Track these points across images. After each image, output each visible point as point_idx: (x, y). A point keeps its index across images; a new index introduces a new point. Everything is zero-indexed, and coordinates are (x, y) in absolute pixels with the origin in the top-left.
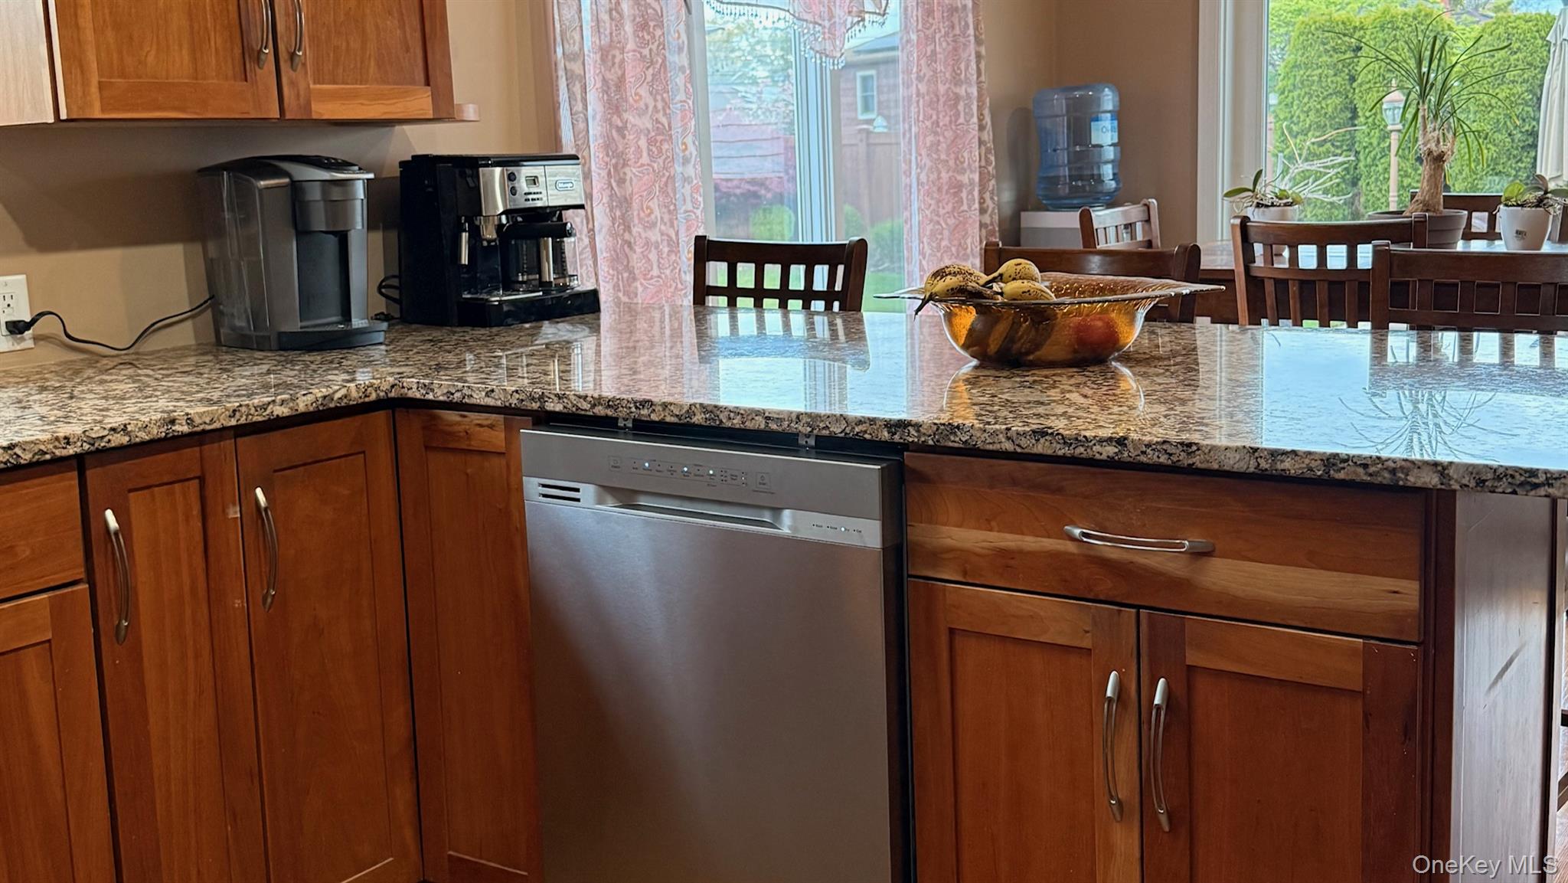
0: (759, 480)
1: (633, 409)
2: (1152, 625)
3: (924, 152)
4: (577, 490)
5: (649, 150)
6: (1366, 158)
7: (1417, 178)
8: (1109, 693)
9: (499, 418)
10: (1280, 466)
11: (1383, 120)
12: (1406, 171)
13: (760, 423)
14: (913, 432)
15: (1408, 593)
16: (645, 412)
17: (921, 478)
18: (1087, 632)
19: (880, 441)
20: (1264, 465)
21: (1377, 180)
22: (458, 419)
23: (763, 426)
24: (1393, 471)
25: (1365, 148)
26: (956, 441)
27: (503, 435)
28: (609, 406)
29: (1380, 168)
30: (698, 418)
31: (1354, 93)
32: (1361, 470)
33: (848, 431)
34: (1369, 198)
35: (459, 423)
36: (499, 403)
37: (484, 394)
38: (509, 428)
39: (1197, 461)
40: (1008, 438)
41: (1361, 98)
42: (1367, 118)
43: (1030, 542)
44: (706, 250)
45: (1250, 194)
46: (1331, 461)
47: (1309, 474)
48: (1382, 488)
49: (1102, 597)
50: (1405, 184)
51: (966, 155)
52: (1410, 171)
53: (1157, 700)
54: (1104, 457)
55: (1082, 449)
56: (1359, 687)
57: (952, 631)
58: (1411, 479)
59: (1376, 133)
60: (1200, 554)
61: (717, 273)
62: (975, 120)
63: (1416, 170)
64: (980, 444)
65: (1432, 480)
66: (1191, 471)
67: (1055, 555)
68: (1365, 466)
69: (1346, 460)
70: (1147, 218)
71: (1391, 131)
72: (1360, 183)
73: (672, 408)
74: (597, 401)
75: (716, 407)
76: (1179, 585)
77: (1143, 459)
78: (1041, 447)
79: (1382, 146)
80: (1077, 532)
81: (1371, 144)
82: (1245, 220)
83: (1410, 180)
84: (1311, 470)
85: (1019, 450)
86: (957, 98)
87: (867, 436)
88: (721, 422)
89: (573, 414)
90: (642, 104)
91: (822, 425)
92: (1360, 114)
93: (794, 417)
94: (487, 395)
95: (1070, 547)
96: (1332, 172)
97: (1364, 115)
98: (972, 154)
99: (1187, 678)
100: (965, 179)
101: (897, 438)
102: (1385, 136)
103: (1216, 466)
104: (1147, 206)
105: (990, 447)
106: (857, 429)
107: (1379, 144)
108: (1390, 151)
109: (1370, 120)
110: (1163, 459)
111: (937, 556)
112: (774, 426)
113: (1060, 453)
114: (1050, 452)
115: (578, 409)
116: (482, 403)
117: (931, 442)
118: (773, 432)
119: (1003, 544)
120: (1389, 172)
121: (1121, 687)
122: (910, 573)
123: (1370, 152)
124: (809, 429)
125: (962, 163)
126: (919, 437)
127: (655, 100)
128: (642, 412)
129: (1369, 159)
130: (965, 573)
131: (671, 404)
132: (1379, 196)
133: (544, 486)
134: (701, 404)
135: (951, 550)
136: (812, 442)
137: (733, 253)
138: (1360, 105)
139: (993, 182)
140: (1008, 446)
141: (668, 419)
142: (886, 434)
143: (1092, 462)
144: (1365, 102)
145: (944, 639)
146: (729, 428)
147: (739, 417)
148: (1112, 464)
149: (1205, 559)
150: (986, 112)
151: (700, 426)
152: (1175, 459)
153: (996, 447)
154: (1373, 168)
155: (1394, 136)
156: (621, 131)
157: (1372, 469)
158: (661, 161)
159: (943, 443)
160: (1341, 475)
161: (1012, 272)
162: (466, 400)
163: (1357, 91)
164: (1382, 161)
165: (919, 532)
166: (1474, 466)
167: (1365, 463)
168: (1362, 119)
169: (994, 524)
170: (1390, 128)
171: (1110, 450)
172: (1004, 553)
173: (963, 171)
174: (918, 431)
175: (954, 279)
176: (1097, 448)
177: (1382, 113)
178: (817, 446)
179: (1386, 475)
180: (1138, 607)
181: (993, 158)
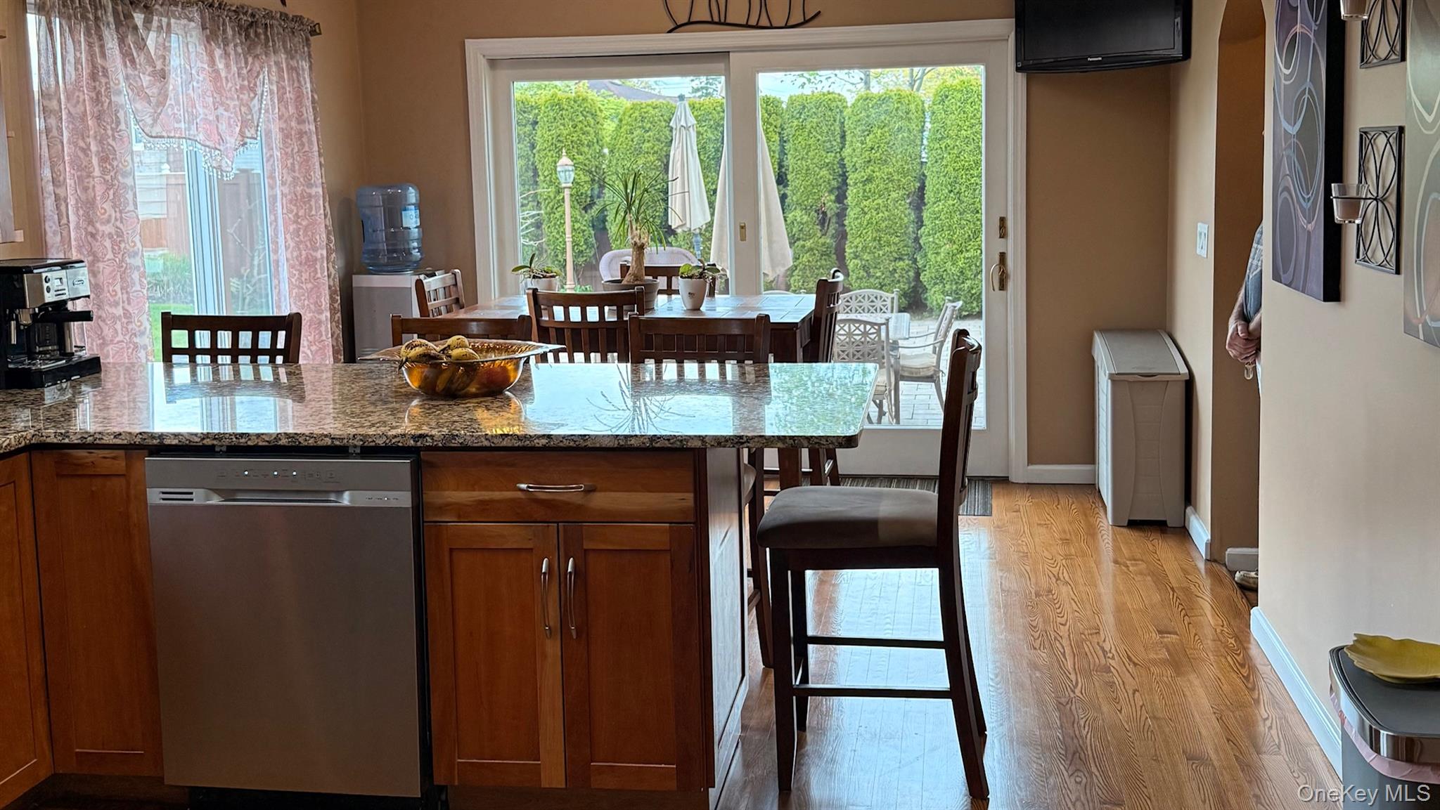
0: (329, 476)
1: (234, 439)
2: (565, 531)
3: (288, 236)
4: (191, 493)
5: (113, 248)
6: (546, 208)
7: (584, 223)
8: (543, 571)
9: (121, 453)
10: (629, 443)
11: (557, 178)
12: (576, 218)
13: (328, 441)
14: (429, 439)
15: (686, 499)
16: (243, 440)
17: (431, 465)
18: (530, 539)
19: (409, 446)
20: (622, 443)
21: (555, 224)
22: (88, 455)
23: (329, 443)
24: (681, 441)
25: (545, 200)
26: (455, 443)
27: (124, 464)
28: (215, 439)
29: (557, 215)
30: (284, 442)
31: (534, 157)
32: (667, 442)
33: (387, 441)
34: (551, 238)
35: (87, 457)
36: (125, 442)
37: (112, 437)
38: (128, 458)
39: (589, 444)
40: (487, 439)
41: (540, 161)
42: (545, 177)
43: (497, 495)
44: (170, 322)
45: (528, 269)
46: (654, 438)
47: (643, 446)
48: (676, 449)
49: (538, 520)
50: (576, 227)
51: (318, 237)
52: (579, 217)
53: (569, 570)
54: (540, 445)
55: (528, 442)
56: (667, 547)
57: (451, 550)
58: (689, 444)
59: (552, 189)
60: (589, 491)
61: (180, 338)
62: (322, 211)
63: (583, 217)
64: (470, 444)
65: (698, 444)
66: (586, 449)
67: (513, 500)
68: (669, 440)
69: (660, 437)
70: (454, 283)
71: (565, 188)
72: (543, 226)
73: (264, 437)
74: (207, 436)
75: (296, 434)
76: (580, 508)
77: (561, 444)
78: (505, 443)
79: (557, 198)
80: (524, 486)
81: (550, 197)
82: (535, 290)
83: (579, 225)
84: (644, 443)
85: (493, 445)
86: (310, 196)
87: (400, 444)
88: (300, 443)
89: (187, 445)
90: (106, 216)
91: (370, 440)
92: (540, 173)
93: (351, 436)
94: (115, 437)
95: (519, 494)
96: (529, 222)
97: (543, 175)
98: (321, 236)
99: (583, 558)
100: (318, 255)
101: (419, 444)
102: (559, 191)
103: (598, 445)
104: (455, 274)
105: (476, 445)
106: (393, 441)
107: (555, 197)
108: (564, 202)
109: (548, 178)
110: (572, 444)
111: (443, 508)
112: (337, 443)
113: (517, 445)
114: (510, 445)
115: (190, 441)
116: (111, 442)
117: (440, 445)
118: (337, 447)
119: (481, 498)
120: (564, 219)
121: (550, 566)
122: (425, 520)
123: (549, 203)
124: (361, 443)
125: (316, 243)
126: (433, 443)
127: (115, 212)
128: (241, 441)
129: (548, 209)
130: (459, 516)
131: (263, 434)
132: (558, 236)
133: (164, 493)
134: (285, 433)
135: (449, 504)
136: (358, 451)
137: (191, 323)
138: (539, 166)
139: (334, 255)
140: (486, 443)
141: (260, 444)
142: (412, 442)
143: (533, 449)
144: (543, 164)
145: (447, 554)
146: (306, 446)
147: (313, 439)
148: (545, 448)
149: (592, 494)
150: (327, 204)
151: (284, 446)
152: (577, 443)
153: (480, 444)
154: (552, 215)
155: (567, 192)
156: (93, 235)
157: (672, 441)
158: (120, 256)
159: (448, 445)
160: (658, 445)
161: (455, 344)
162: (98, 441)
163: (536, 155)
164: (559, 209)
165: (433, 496)
166: (716, 436)
167: (669, 438)
168: (542, 178)
169: (476, 487)
170: (563, 185)
171: (544, 441)
172: (482, 502)
173: (315, 250)
174: (432, 439)
175: (421, 349)
176: (537, 441)
177: (556, 174)
178: (362, 452)
179: (678, 443)
180: (558, 523)
181: (333, 238)
